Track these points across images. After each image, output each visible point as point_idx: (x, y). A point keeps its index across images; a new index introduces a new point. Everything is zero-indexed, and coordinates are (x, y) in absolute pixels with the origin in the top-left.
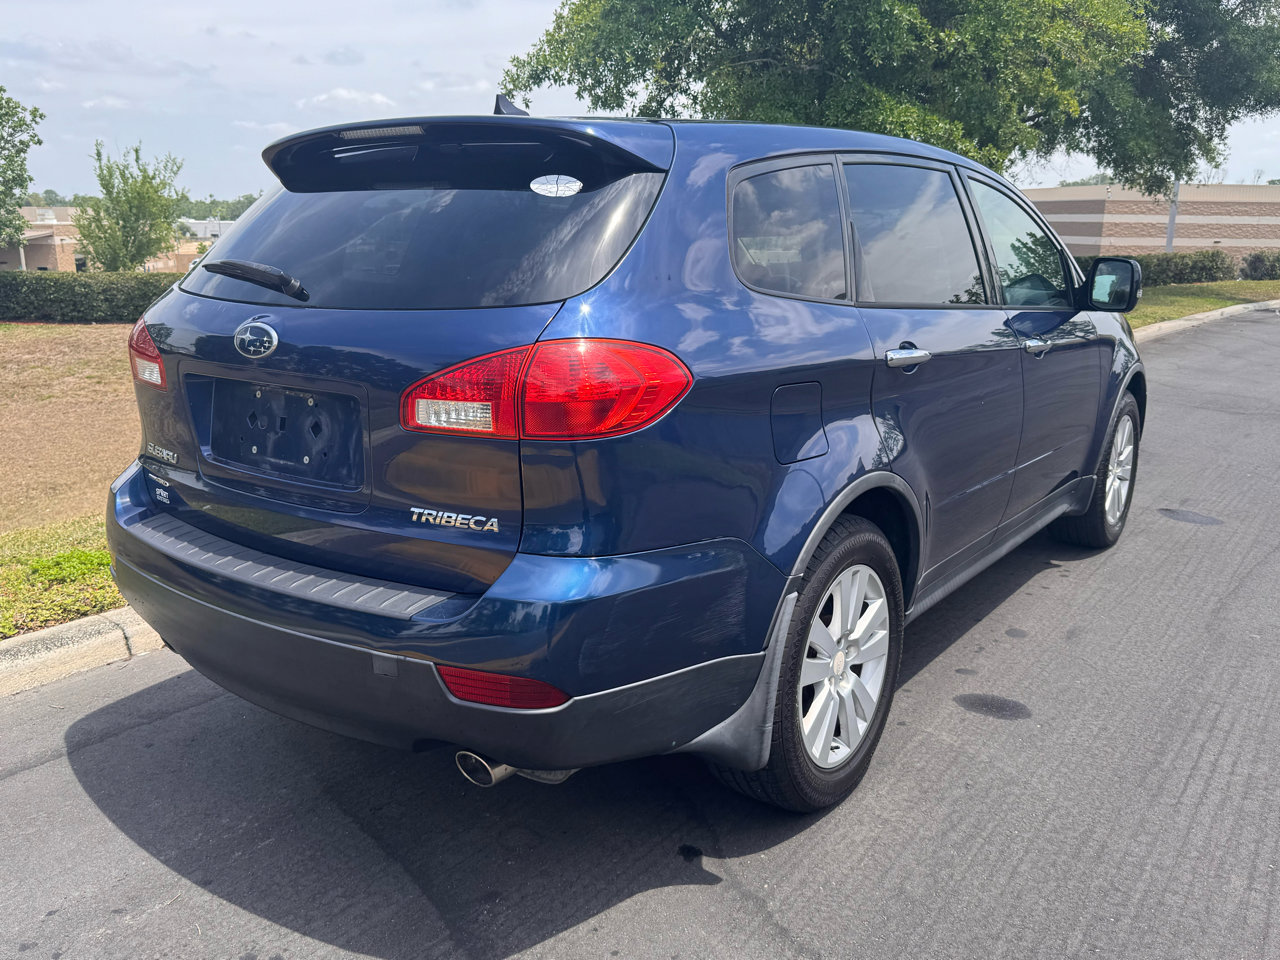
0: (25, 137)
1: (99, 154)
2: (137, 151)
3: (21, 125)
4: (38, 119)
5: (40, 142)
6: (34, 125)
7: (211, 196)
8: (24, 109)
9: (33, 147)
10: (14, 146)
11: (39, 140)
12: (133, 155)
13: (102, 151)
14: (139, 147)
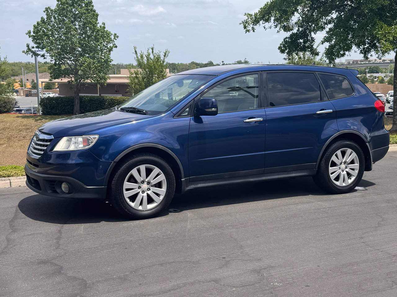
0: (111, 45)
1: (136, 52)
2: (152, 49)
3: (110, 41)
4: (116, 38)
5: (116, 47)
6: (115, 40)
7: (223, 62)
8: (112, 35)
9: (114, 49)
10: (108, 48)
11: (116, 46)
13: (136, 50)
14: (153, 47)
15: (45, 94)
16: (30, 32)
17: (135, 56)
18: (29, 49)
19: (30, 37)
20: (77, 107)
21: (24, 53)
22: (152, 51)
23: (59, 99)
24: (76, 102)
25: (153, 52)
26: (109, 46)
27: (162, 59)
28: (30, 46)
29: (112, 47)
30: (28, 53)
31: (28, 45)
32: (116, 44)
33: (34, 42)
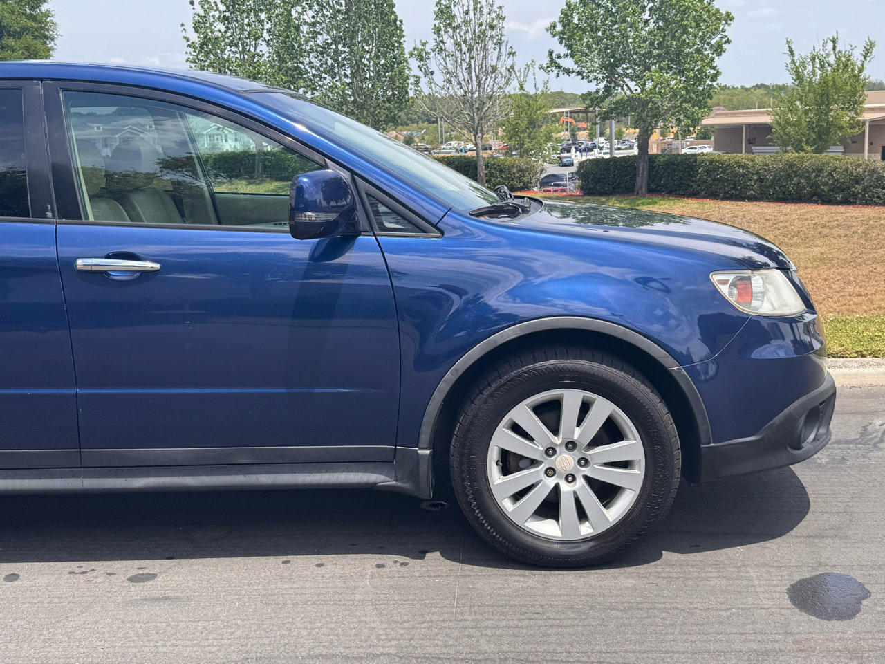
1: (791, 51)
2: (835, 40)
4: (729, 22)
6: (726, 27)
10: (712, 46)
11: (728, 39)
12: (830, 45)
13: (792, 47)
14: (836, 37)
15: (696, 148)
16: (554, 26)
17: (788, 60)
18: (552, 61)
19: (554, 36)
20: (642, 180)
21: (542, 70)
22: (832, 47)
23: (610, 161)
24: (641, 168)
25: (834, 49)
26: (713, 42)
27: (859, 64)
28: (554, 55)
29: (718, 43)
30: (549, 69)
31: (551, 53)
32: (726, 36)
33: (564, 44)
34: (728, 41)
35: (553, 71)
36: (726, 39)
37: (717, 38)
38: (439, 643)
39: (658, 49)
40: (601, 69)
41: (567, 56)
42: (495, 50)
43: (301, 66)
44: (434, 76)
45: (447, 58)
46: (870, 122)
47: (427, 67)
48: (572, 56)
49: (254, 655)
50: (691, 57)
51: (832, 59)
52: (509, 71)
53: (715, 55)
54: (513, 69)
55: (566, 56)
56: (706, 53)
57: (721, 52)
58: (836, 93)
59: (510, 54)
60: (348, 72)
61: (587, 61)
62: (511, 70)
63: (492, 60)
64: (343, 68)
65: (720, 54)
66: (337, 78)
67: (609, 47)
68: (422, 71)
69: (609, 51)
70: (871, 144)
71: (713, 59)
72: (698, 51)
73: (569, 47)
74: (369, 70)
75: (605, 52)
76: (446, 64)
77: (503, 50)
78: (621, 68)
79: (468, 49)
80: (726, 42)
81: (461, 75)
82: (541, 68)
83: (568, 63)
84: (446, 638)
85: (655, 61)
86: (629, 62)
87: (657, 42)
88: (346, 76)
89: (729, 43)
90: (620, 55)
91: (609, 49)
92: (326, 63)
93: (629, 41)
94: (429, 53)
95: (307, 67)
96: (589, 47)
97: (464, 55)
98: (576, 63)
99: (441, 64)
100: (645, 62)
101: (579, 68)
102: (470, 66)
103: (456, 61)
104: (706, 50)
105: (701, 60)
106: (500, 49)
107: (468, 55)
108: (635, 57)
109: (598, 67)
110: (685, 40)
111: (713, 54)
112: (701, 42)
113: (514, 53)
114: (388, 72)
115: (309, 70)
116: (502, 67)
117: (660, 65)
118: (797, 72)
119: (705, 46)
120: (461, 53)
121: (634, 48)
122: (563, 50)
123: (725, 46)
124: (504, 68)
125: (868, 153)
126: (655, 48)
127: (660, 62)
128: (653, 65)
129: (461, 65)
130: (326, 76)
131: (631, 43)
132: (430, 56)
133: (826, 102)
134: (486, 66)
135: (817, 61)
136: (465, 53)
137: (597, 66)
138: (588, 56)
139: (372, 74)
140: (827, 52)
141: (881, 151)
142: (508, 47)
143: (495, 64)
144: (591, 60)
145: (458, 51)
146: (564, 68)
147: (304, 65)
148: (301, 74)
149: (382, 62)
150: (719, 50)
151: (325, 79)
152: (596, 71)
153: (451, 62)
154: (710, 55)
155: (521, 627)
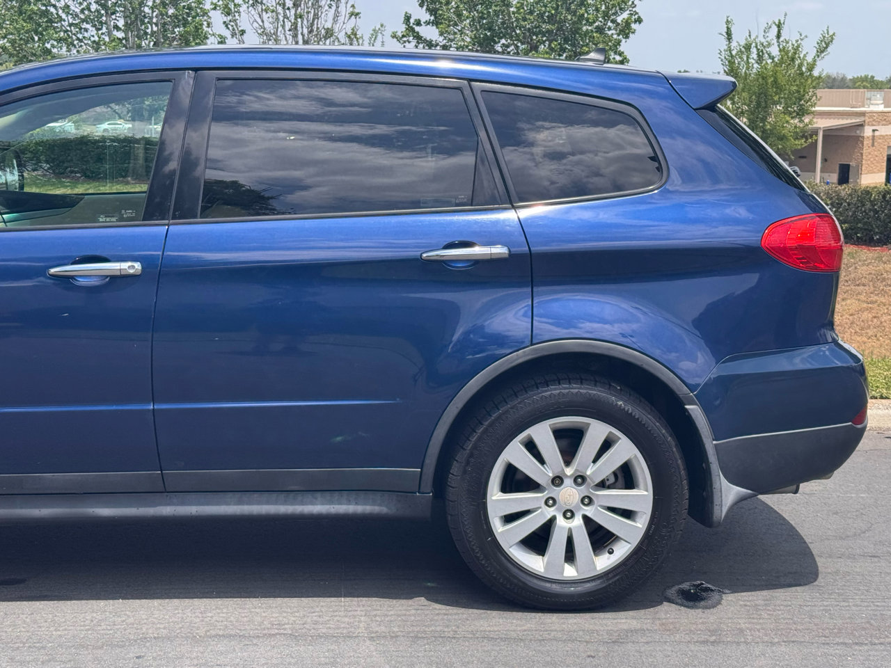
1: (729, 35)
2: (779, 26)
11: (639, 17)
12: (775, 30)
13: (730, 28)
14: (782, 22)
18: (409, 29)
21: (395, 39)
25: (778, 36)
26: (619, 20)
27: (810, 59)
28: (412, 21)
29: (627, 21)
30: (405, 39)
31: (407, 18)
32: (637, 13)
33: (425, 7)
34: (639, 20)
35: (409, 42)
36: (636, 16)
37: (625, 15)
38: (331, 626)
39: (549, 23)
40: (474, 45)
41: (429, 24)
42: (330, 7)
43: (52, 10)
44: (245, 37)
45: (264, 13)
46: (824, 131)
47: (236, 25)
48: (436, 23)
49: (152, 636)
50: (590, 37)
51: (775, 51)
52: (349, 37)
53: (621, 36)
54: (355, 35)
55: (427, 23)
56: (610, 33)
57: (629, 33)
58: (776, 93)
59: (352, 14)
60: (121, 23)
61: (455, 33)
62: (352, 37)
63: (326, 21)
64: (114, 17)
65: (627, 37)
66: (104, 30)
67: (485, 16)
68: (228, 28)
69: (484, 21)
70: (825, 160)
71: (619, 42)
72: (600, 30)
73: (432, 11)
74: (151, 23)
75: (479, 22)
76: (263, 21)
77: (342, 8)
78: (499, 45)
79: (294, 4)
80: (635, 22)
81: (284, 38)
82: (394, 36)
83: (430, 33)
84: (337, 623)
85: (544, 39)
86: (511, 38)
87: (547, 14)
88: (117, 28)
89: (640, 23)
90: (499, 28)
91: (484, 19)
92: (89, 10)
93: (512, 9)
94: (239, 5)
95: (60, 12)
96: (459, 15)
97: (287, 11)
98: (441, 34)
99: (255, 21)
100: (532, 40)
101: (445, 41)
102: (296, 28)
103: (277, 19)
104: (609, 29)
105: (604, 42)
106: (338, 7)
107: (293, 11)
108: (518, 32)
109: (470, 42)
110: (583, 15)
111: (619, 35)
112: (603, 18)
113: (358, 14)
114: (179, 26)
115: (64, 16)
116: (340, 31)
117: (550, 45)
118: (731, 63)
119: (610, 24)
120: (283, 8)
121: (517, 20)
122: (424, 16)
123: (633, 26)
124: (343, 33)
125: (822, 171)
126: (544, 22)
127: (551, 42)
128: (541, 44)
129: (283, 26)
130: (88, 26)
131: (514, 13)
132: (241, 10)
133: (763, 104)
134: (318, 28)
135: (754, 50)
136: (289, 9)
137: (468, 40)
138: (457, 25)
139: (155, 29)
140: (768, 39)
141: (838, 171)
142: (349, 5)
143: (330, 27)
144: (461, 32)
145: (280, 5)
146: (425, 39)
147: (56, 9)
148: (51, 21)
149: (171, 11)
150: (626, 30)
151: (86, 30)
152: (467, 47)
153: (271, 20)
154: (615, 36)
155: (409, 615)
